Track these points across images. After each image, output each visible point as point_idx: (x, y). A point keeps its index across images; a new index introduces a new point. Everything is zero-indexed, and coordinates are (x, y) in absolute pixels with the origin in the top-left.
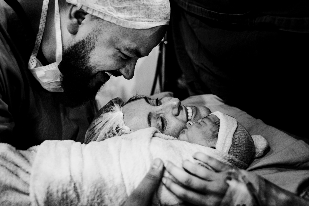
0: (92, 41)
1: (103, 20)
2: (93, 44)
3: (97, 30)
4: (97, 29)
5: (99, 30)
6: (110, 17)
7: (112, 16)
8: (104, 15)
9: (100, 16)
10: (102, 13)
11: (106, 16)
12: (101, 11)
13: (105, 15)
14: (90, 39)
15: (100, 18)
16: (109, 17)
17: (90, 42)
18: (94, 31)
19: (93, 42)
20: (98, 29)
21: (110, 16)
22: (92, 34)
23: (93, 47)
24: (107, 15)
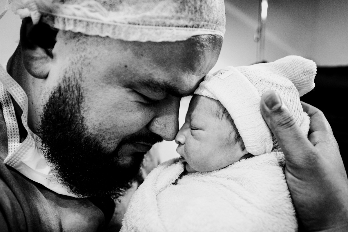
0: (73, 83)
1: (87, 36)
2: (77, 90)
3: (78, 60)
4: (79, 58)
5: (82, 59)
6: (99, 26)
7: (101, 22)
8: (85, 23)
9: (79, 29)
10: (80, 21)
11: (91, 26)
12: (78, 18)
13: (88, 24)
14: (69, 81)
15: (80, 34)
16: (96, 26)
17: (71, 86)
18: (72, 63)
19: (76, 85)
20: (81, 57)
21: (97, 23)
22: (70, 70)
23: (79, 95)
24: (93, 23)
